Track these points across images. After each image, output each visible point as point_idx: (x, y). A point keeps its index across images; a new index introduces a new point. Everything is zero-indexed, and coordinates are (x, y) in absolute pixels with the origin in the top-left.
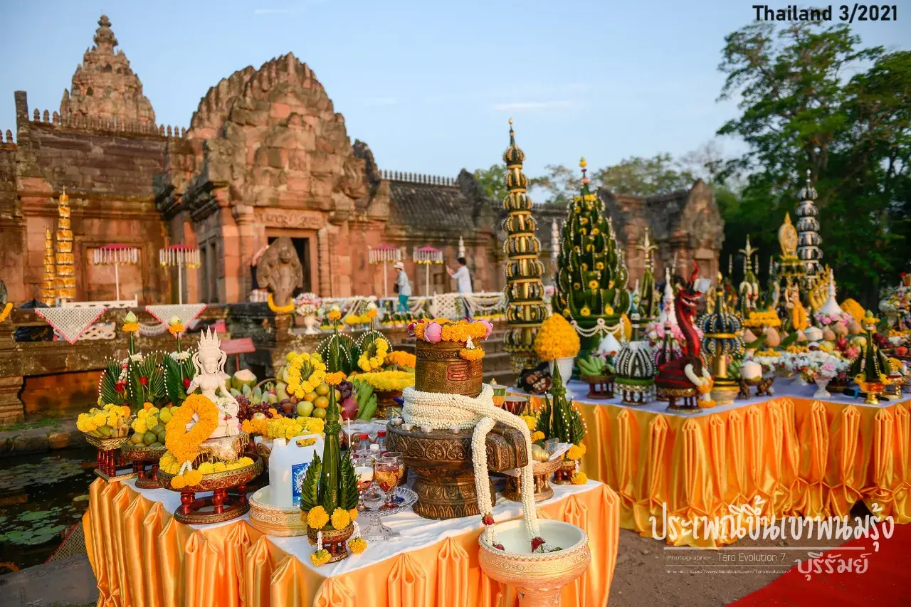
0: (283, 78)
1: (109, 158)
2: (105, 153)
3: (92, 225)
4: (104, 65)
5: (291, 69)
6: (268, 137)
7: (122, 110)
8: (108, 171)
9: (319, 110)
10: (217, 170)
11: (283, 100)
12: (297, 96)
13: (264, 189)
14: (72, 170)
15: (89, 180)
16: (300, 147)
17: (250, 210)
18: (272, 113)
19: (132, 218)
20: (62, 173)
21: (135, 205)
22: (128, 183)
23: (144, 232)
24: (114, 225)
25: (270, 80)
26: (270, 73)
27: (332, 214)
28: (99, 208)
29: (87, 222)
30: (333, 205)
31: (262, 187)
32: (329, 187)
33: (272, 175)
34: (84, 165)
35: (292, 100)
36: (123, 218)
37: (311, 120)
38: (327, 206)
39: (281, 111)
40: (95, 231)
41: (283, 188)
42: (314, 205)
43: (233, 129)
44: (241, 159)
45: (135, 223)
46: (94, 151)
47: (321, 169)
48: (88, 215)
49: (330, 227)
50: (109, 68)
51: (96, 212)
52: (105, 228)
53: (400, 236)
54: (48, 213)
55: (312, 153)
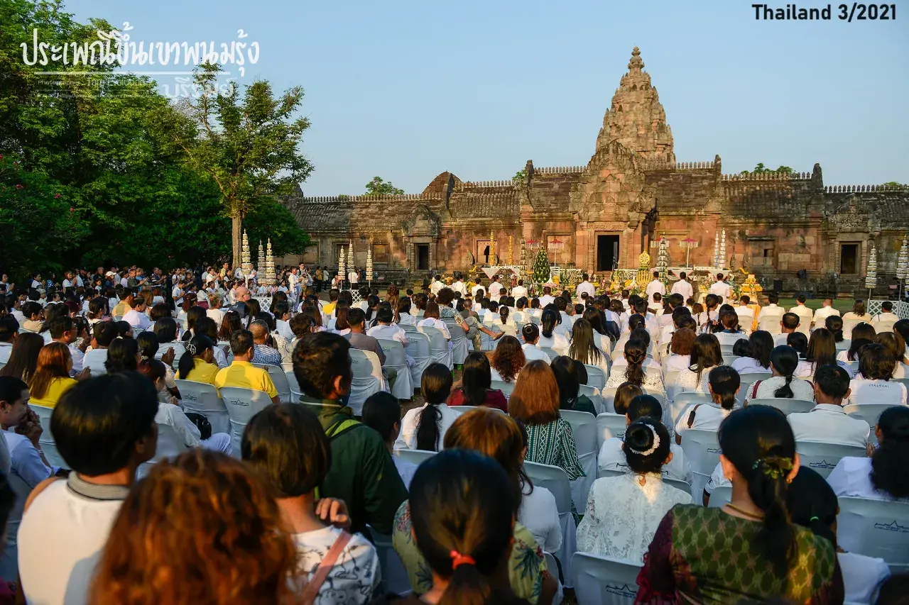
1: (560, 190)
2: (559, 187)
4: (632, 86)
6: (597, 187)
7: (640, 117)
9: (625, 170)
10: (573, 206)
11: (606, 168)
12: (613, 165)
13: (593, 214)
14: (543, 199)
15: (549, 203)
16: (611, 190)
17: (585, 224)
18: (600, 176)
19: (568, 220)
20: (539, 201)
24: (558, 224)
25: (600, 160)
27: (629, 223)
28: (552, 217)
29: (548, 223)
30: (629, 218)
31: (592, 212)
32: (627, 209)
33: (597, 207)
34: (549, 195)
35: (610, 167)
36: (563, 221)
37: (621, 176)
38: (625, 219)
39: (604, 174)
40: (551, 227)
41: (602, 212)
42: (618, 219)
43: (581, 186)
44: (584, 200)
46: (554, 187)
47: (623, 200)
48: (548, 220)
49: (629, 229)
50: (635, 87)
51: (551, 218)
52: (554, 226)
53: (734, 223)
54: (532, 220)
55: (619, 193)
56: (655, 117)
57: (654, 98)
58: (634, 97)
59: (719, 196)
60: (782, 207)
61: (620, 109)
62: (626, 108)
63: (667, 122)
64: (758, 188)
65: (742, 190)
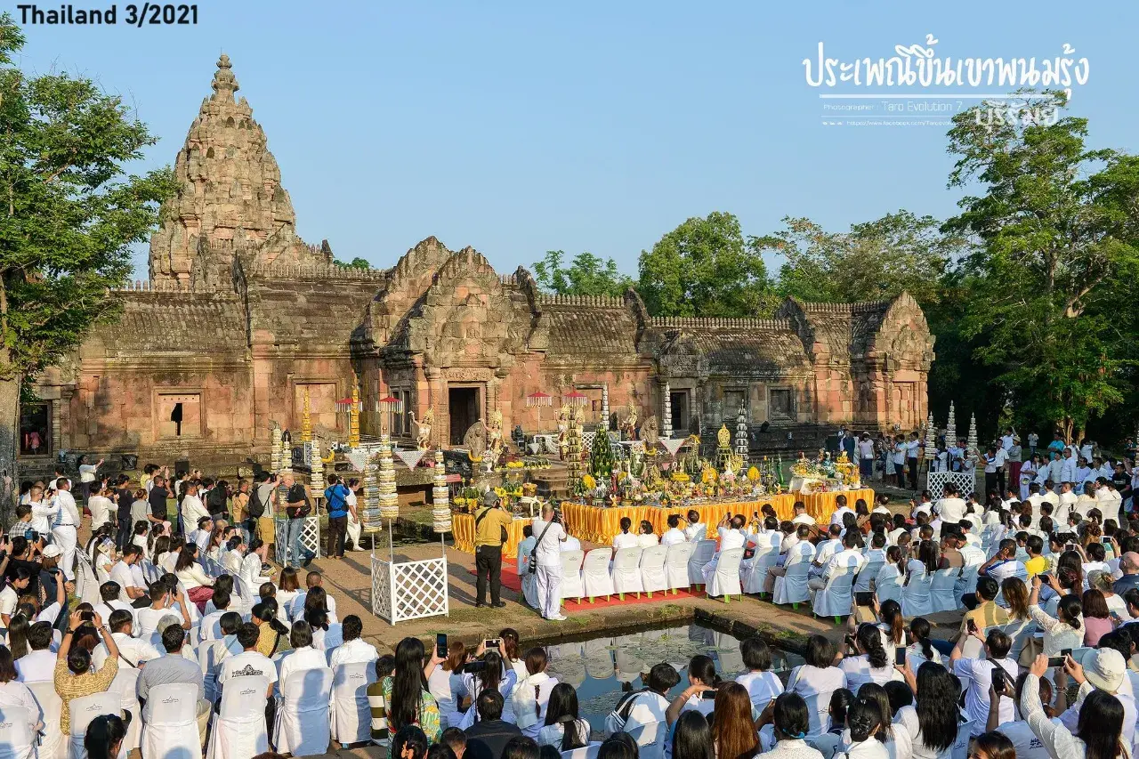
0: (464, 267)
1: (311, 306)
2: (308, 301)
3: (300, 365)
4: (225, 118)
5: (470, 260)
6: (452, 315)
7: (246, 172)
8: (312, 319)
9: (490, 288)
10: (416, 341)
11: (463, 284)
12: (474, 280)
13: (448, 355)
14: (285, 320)
15: (299, 328)
16: (476, 320)
17: (438, 370)
18: (455, 295)
19: (330, 358)
20: (279, 323)
21: (335, 347)
22: (328, 328)
23: (339, 370)
24: (316, 364)
25: (454, 270)
26: (454, 265)
27: (498, 370)
28: (307, 351)
29: (297, 363)
30: (499, 363)
31: (447, 353)
32: (496, 349)
33: (454, 343)
34: (294, 314)
35: (470, 284)
36: (324, 358)
37: (484, 298)
38: (494, 365)
39: (461, 293)
40: (303, 370)
41: (462, 352)
42: (485, 363)
44: (432, 332)
45: (332, 362)
46: (299, 300)
47: (491, 335)
48: (298, 356)
49: (496, 379)
50: (230, 121)
51: (304, 354)
52: (309, 367)
53: (559, 365)
54: (270, 357)
55: (484, 324)
56: (268, 175)
57: (259, 145)
58: (232, 137)
59: (545, 327)
60: (609, 343)
61: (211, 153)
62: (220, 154)
63: (284, 186)
64: (575, 317)
65: (559, 318)
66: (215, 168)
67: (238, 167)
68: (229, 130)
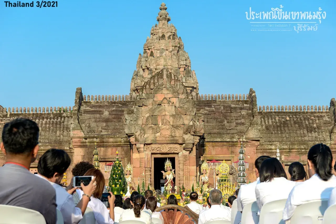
0: (161, 82)
1: (111, 117)
2: (110, 114)
3: (100, 150)
4: (161, 35)
5: (165, 77)
6: (152, 110)
8: (109, 124)
9: (179, 94)
10: (129, 128)
11: (161, 92)
12: (167, 89)
14: (93, 125)
15: (100, 129)
16: (167, 113)
17: (142, 146)
18: (155, 99)
20: (89, 127)
21: (119, 139)
22: (117, 129)
23: (123, 153)
24: (110, 150)
25: (154, 84)
26: (154, 80)
27: (184, 145)
28: (103, 142)
30: (184, 140)
31: (148, 135)
32: (182, 132)
33: (153, 129)
34: (99, 121)
35: (165, 91)
36: (114, 146)
37: (174, 100)
38: (180, 142)
39: (159, 97)
40: (102, 153)
41: (158, 134)
43: (137, 109)
44: (140, 122)
45: (119, 148)
46: (105, 114)
47: (180, 122)
48: (99, 146)
49: (184, 151)
50: (163, 36)
51: (102, 144)
52: (105, 152)
53: (271, 149)
54: (83, 146)
55: (173, 116)
56: (182, 63)
58: (164, 45)
59: (257, 124)
61: (152, 54)
62: (157, 54)
64: (288, 118)
65: (275, 120)
66: (153, 61)
67: (165, 60)
68: (162, 41)
